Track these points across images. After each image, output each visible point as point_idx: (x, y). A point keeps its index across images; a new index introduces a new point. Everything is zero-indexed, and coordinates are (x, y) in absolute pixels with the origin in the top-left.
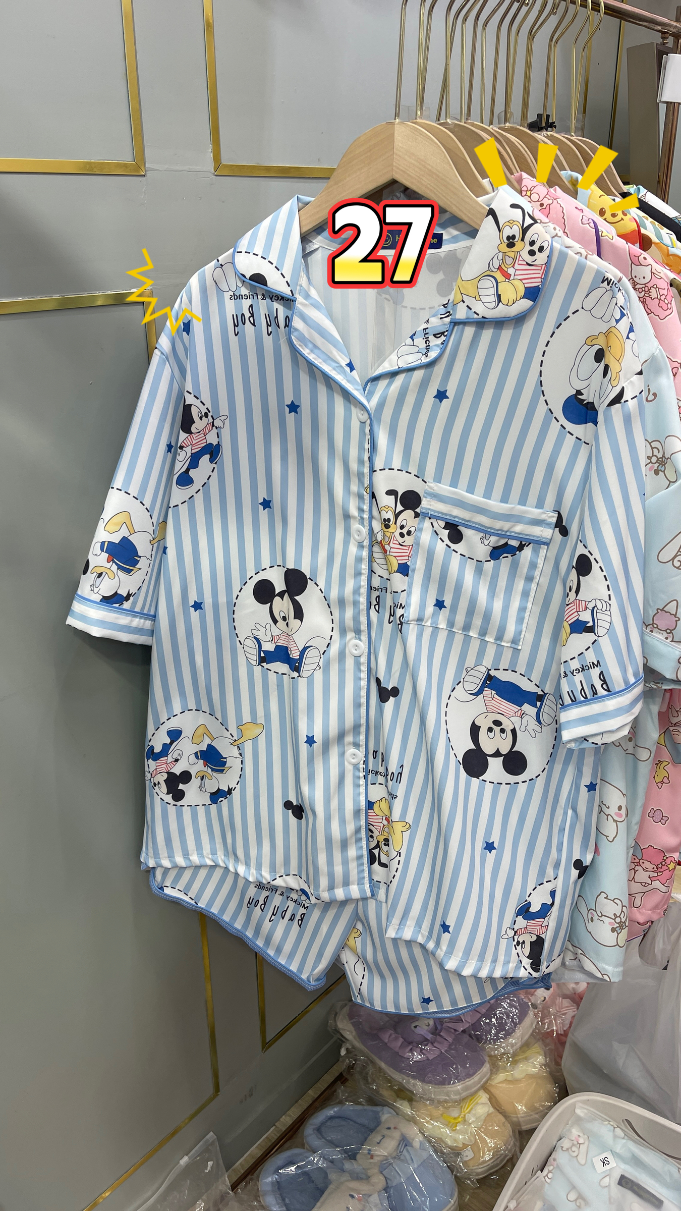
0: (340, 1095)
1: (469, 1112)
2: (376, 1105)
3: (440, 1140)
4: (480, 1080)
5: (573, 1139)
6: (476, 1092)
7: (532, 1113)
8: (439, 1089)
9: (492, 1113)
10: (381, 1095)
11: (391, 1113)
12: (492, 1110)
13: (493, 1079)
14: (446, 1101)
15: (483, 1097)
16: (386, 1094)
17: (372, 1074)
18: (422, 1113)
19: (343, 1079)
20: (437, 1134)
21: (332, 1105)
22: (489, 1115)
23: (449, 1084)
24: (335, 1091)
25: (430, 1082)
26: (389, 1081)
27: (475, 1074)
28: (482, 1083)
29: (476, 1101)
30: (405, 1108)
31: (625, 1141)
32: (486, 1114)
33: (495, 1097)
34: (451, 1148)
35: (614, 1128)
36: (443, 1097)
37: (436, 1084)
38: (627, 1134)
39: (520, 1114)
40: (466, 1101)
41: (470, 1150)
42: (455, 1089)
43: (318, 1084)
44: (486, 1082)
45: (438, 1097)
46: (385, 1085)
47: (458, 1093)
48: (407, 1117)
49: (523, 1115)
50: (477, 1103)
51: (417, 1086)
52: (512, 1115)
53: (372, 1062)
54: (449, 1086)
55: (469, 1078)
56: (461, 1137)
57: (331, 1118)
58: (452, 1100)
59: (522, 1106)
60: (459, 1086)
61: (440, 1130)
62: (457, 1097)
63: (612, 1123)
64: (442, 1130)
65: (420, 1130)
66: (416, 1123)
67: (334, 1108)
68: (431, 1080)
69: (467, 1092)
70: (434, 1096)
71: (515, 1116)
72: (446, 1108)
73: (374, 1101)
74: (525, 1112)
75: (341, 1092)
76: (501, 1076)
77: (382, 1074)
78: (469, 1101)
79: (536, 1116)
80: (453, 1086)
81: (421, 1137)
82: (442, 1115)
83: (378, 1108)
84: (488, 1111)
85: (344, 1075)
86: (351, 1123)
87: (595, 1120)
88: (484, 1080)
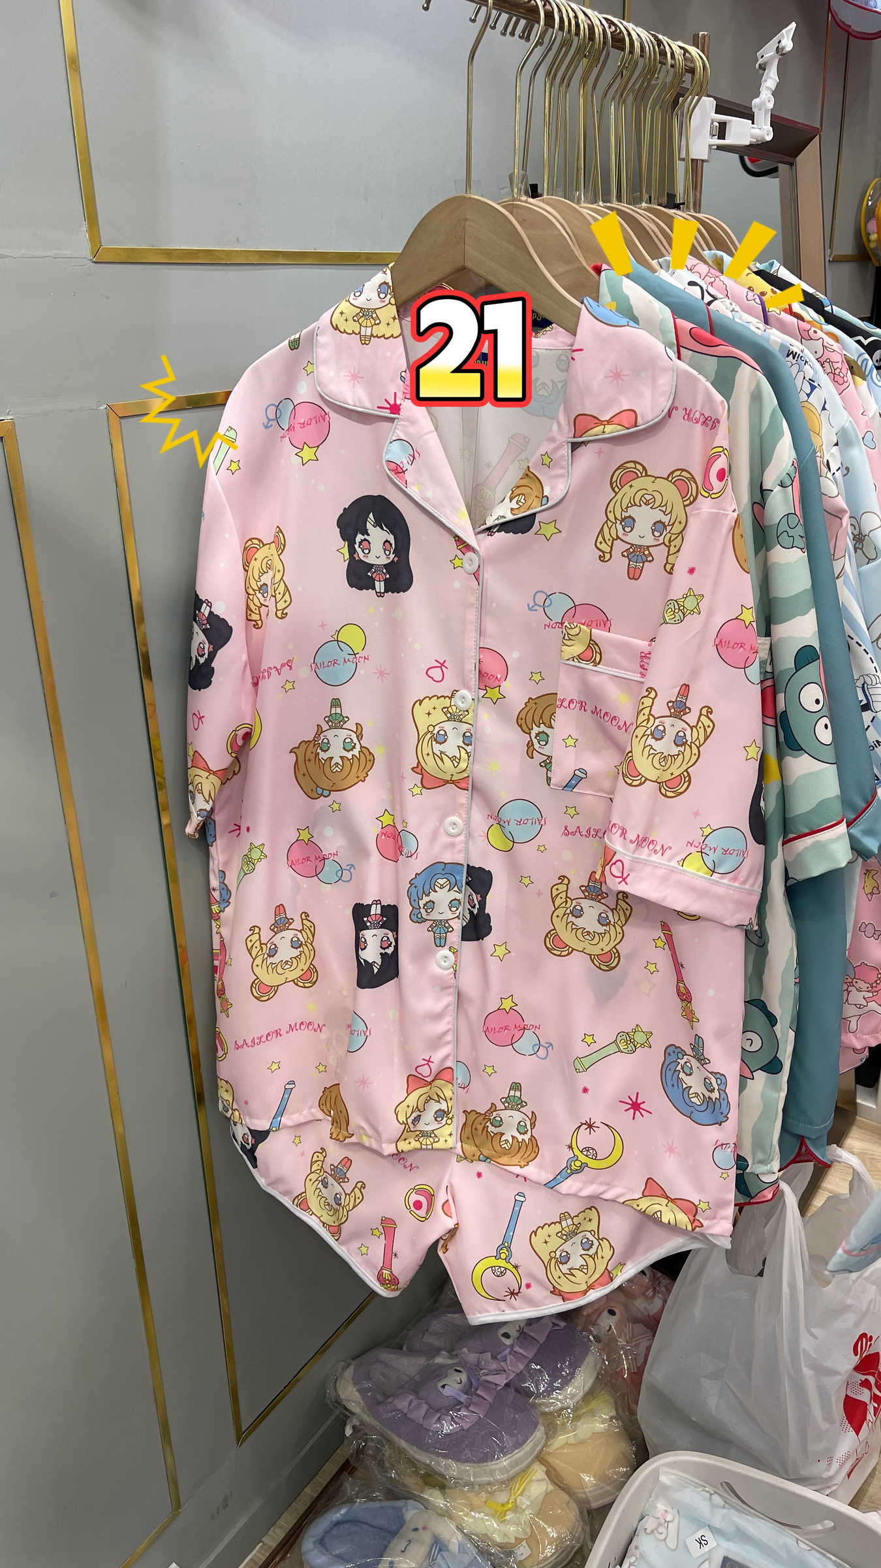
0: (348, 1491)
1: (521, 1495)
2: (396, 1498)
3: (485, 1537)
4: (533, 1449)
5: (659, 1515)
6: (528, 1466)
7: (603, 1485)
8: (478, 1468)
9: (551, 1491)
10: (404, 1485)
11: (417, 1509)
12: (551, 1487)
13: (551, 1444)
14: (489, 1484)
15: (539, 1472)
16: (411, 1482)
17: (390, 1457)
18: (459, 1504)
19: (352, 1467)
20: (480, 1529)
21: (339, 1504)
22: (547, 1494)
23: (492, 1460)
24: (342, 1484)
25: (467, 1461)
26: (414, 1465)
27: (526, 1441)
28: (536, 1452)
29: (529, 1478)
30: (436, 1498)
31: (725, 1511)
32: (544, 1494)
33: (555, 1470)
34: (501, 1546)
35: (711, 1494)
36: (486, 1479)
37: (474, 1462)
38: (728, 1501)
39: (587, 1488)
40: (516, 1479)
41: (525, 1544)
42: (500, 1465)
43: (318, 1478)
44: (541, 1450)
45: (478, 1480)
46: (408, 1470)
47: (504, 1470)
48: (440, 1511)
49: (592, 1489)
50: (531, 1480)
51: (451, 1468)
52: (577, 1490)
53: (388, 1440)
54: (493, 1463)
55: (518, 1448)
56: (511, 1529)
57: (338, 1524)
58: (497, 1481)
59: (589, 1477)
60: (505, 1462)
61: (484, 1523)
62: (505, 1476)
63: (707, 1489)
64: (487, 1523)
65: (457, 1527)
66: (451, 1517)
67: (341, 1509)
68: (469, 1457)
69: (516, 1469)
70: (474, 1477)
71: (582, 1490)
72: (490, 1493)
73: (395, 1494)
74: (595, 1485)
75: (349, 1486)
76: (561, 1439)
77: (403, 1456)
78: (520, 1478)
79: (609, 1488)
80: (497, 1462)
81: (460, 1536)
82: (486, 1502)
83: (399, 1503)
84: (547, 1489)
85: (352, 1462)
86: (365, 1527)
87: (687, 1487)
88: (539, 1448)
